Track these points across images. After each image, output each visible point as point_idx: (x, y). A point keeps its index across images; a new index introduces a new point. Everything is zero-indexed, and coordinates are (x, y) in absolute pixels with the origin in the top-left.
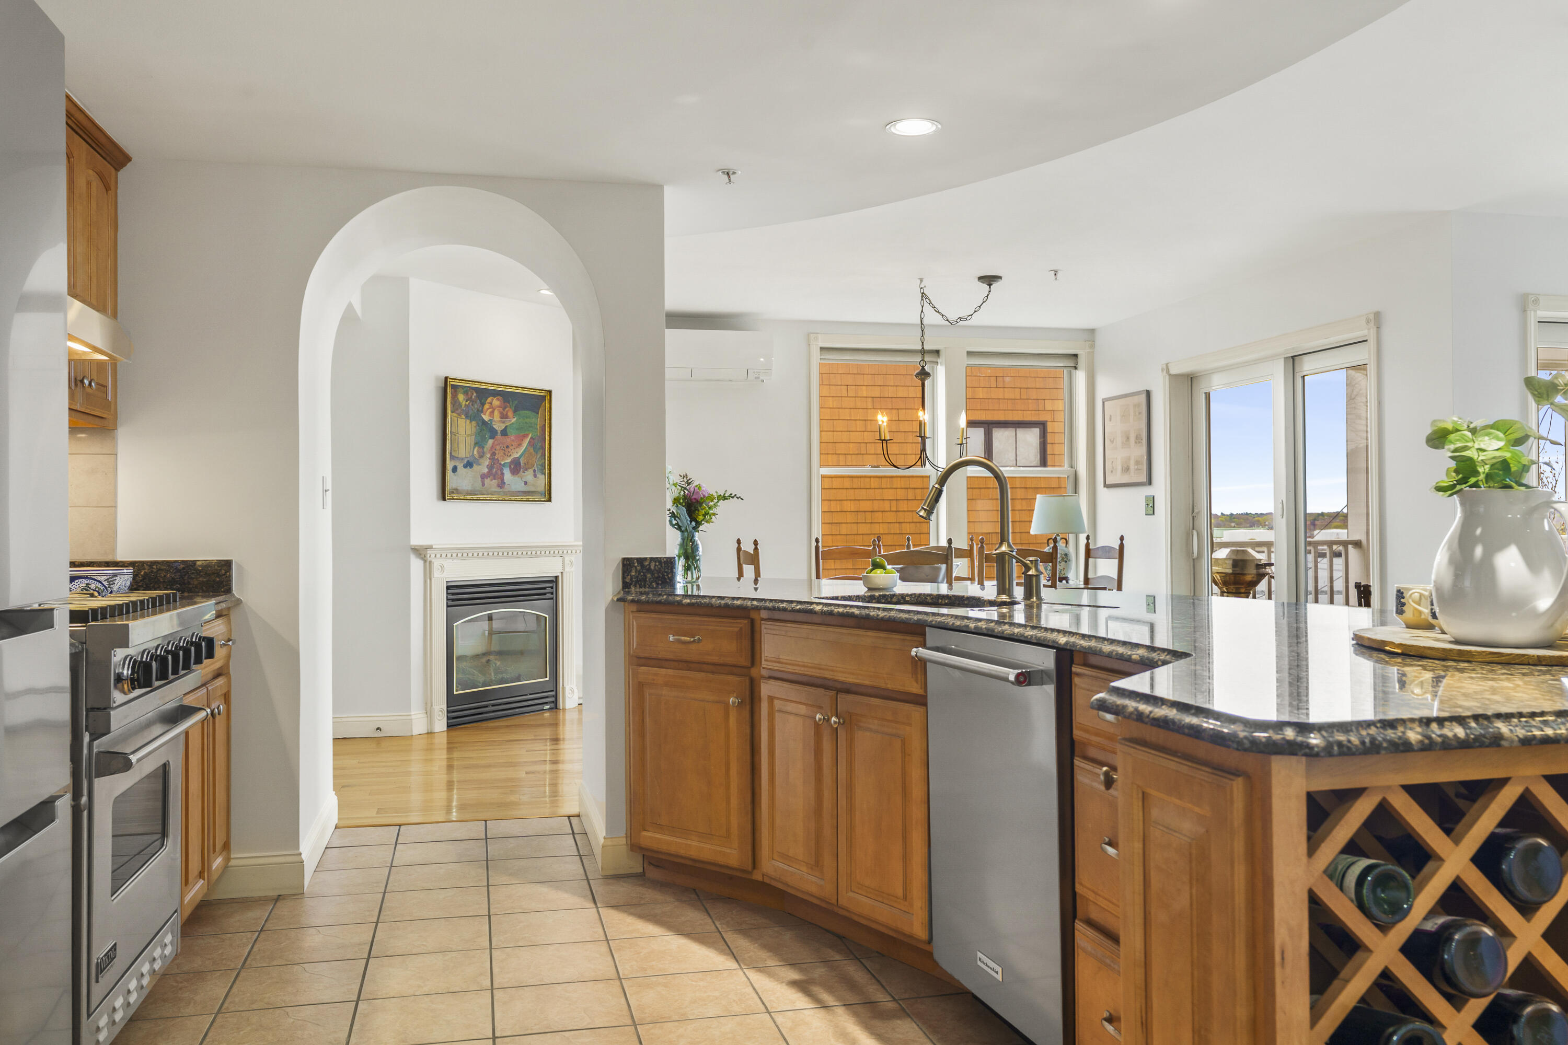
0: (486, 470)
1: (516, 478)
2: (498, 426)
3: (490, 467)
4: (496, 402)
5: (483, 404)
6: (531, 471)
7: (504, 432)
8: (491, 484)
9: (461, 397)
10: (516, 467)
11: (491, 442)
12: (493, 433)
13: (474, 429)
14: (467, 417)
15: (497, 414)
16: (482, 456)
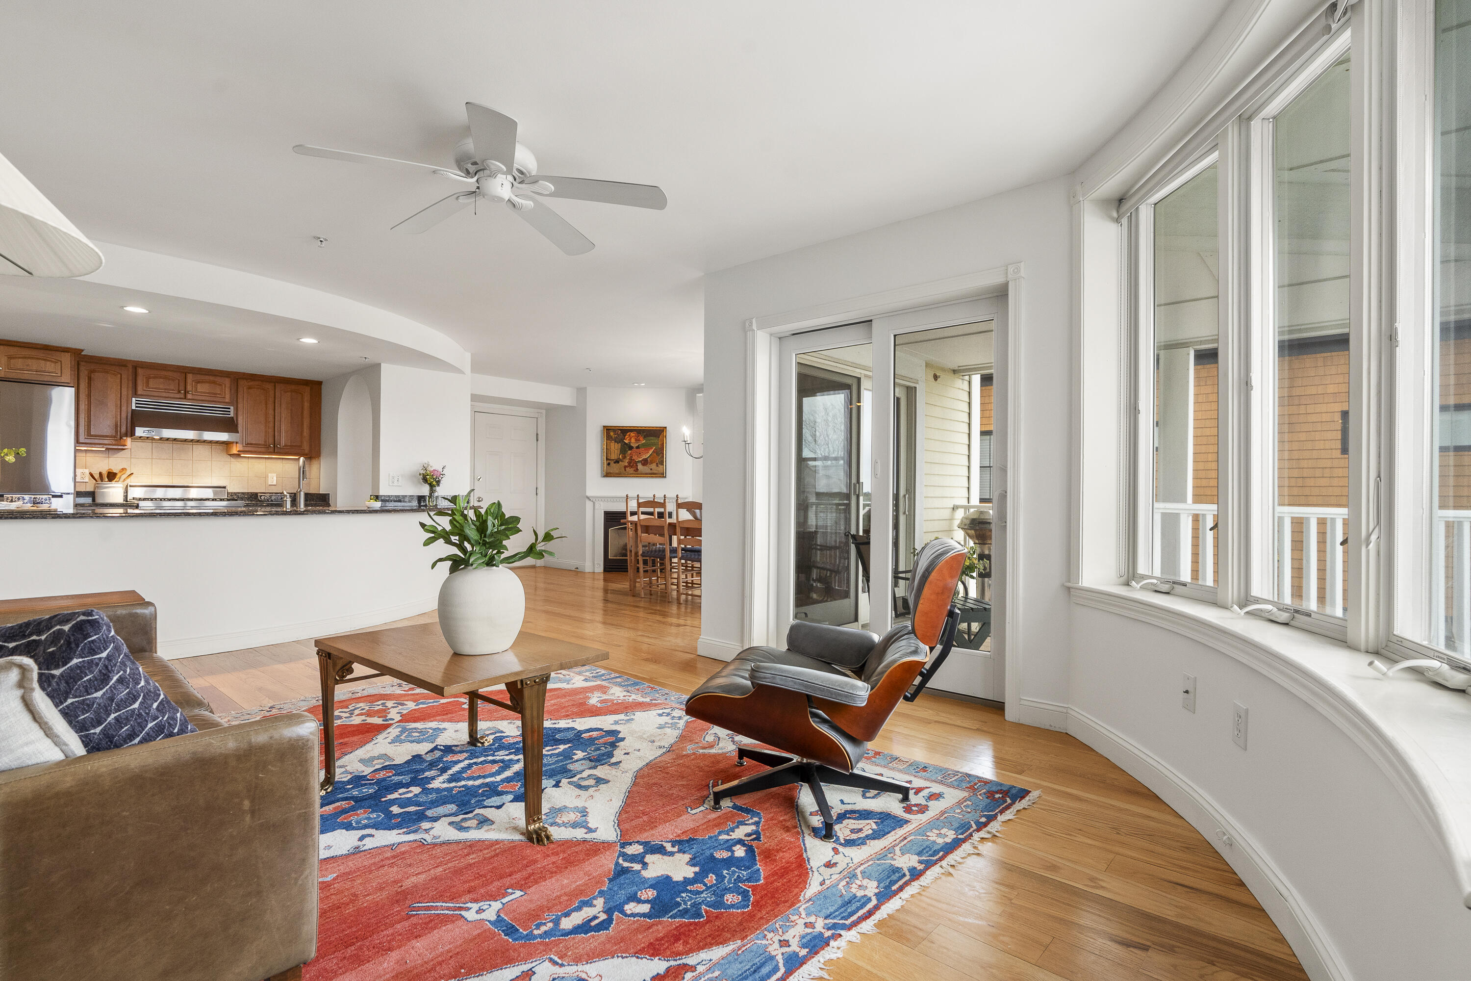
0: (627, 464)
1: (645, 467)
2: (634, 445)
3: (629, 463)
4: (632, 434)
5: (625, 436)
6: (655, 464)
7: (638, 447)
8: (631, 470)
9: (612, 434)
10: (645, 462)
11: (629, 452)
12: (631, 448)
13: (620, 447)
14: (615, 442)
15: (633, 440)
16: (624, 457)
